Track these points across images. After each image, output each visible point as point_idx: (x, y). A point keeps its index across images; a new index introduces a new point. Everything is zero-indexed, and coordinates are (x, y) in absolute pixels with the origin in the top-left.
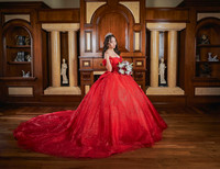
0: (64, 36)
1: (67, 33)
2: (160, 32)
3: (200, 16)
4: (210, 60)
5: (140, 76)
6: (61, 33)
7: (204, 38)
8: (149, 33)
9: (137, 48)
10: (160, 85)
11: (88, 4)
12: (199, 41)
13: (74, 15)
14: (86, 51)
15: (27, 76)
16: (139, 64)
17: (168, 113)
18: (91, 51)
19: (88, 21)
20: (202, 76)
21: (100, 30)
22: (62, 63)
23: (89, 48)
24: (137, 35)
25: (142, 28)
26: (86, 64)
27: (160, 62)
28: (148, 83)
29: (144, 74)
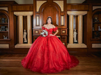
0: (25, 18)
1: (26, 16)
2: (74, 16)
3: (94, 8)
4: (100, 30)
5: (64, 38)
6: (23, 17)
7: (96, 19)
8: (68, 16)
9: (62, 24)
10: (74, 43)
11: (37, 2)
12: (94, 20)
13: (30, 8)
14: (36, 26)
15: (6, 39)
16: (64, 32)
17: (79, 57)
18: (39, 26)
19: (38, 11)
20: (95, 38)
21: (44, 15)
22: (24, 31)
23: (38, 24)
24: (62, 17)
25: (65, 14)
26: (37, 32)
27: (74, 31)
28: (68, 42)
29: (66, 37)
